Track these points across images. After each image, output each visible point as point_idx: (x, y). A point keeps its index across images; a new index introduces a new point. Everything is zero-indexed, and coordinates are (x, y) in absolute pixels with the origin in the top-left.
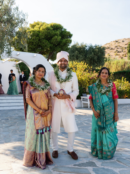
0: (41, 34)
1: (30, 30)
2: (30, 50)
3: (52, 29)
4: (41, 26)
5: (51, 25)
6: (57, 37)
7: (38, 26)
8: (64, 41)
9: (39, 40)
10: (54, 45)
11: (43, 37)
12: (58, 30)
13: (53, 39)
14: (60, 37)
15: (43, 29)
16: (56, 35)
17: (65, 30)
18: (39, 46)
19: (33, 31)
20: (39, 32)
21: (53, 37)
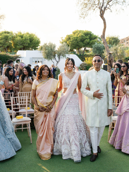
0: (78, 39)
1: (73, 37)
2: (73, 47)
3: (84, 35)
4: (79, 34)
5: (84, 33)
6: (87, 40)
7: (77, 34)
8: (91, 41)
9: (77, 42)
10: (86, 44)
11: (79, 41)
12: (88, 35)
13: (85, 41)
14: (89, 40)
15: (80, 36)
16: (87, 39)
17: (93, 34)
18: (78, 45)
19: (74, 38)
20: (77, 38)
21: (85, 40)
